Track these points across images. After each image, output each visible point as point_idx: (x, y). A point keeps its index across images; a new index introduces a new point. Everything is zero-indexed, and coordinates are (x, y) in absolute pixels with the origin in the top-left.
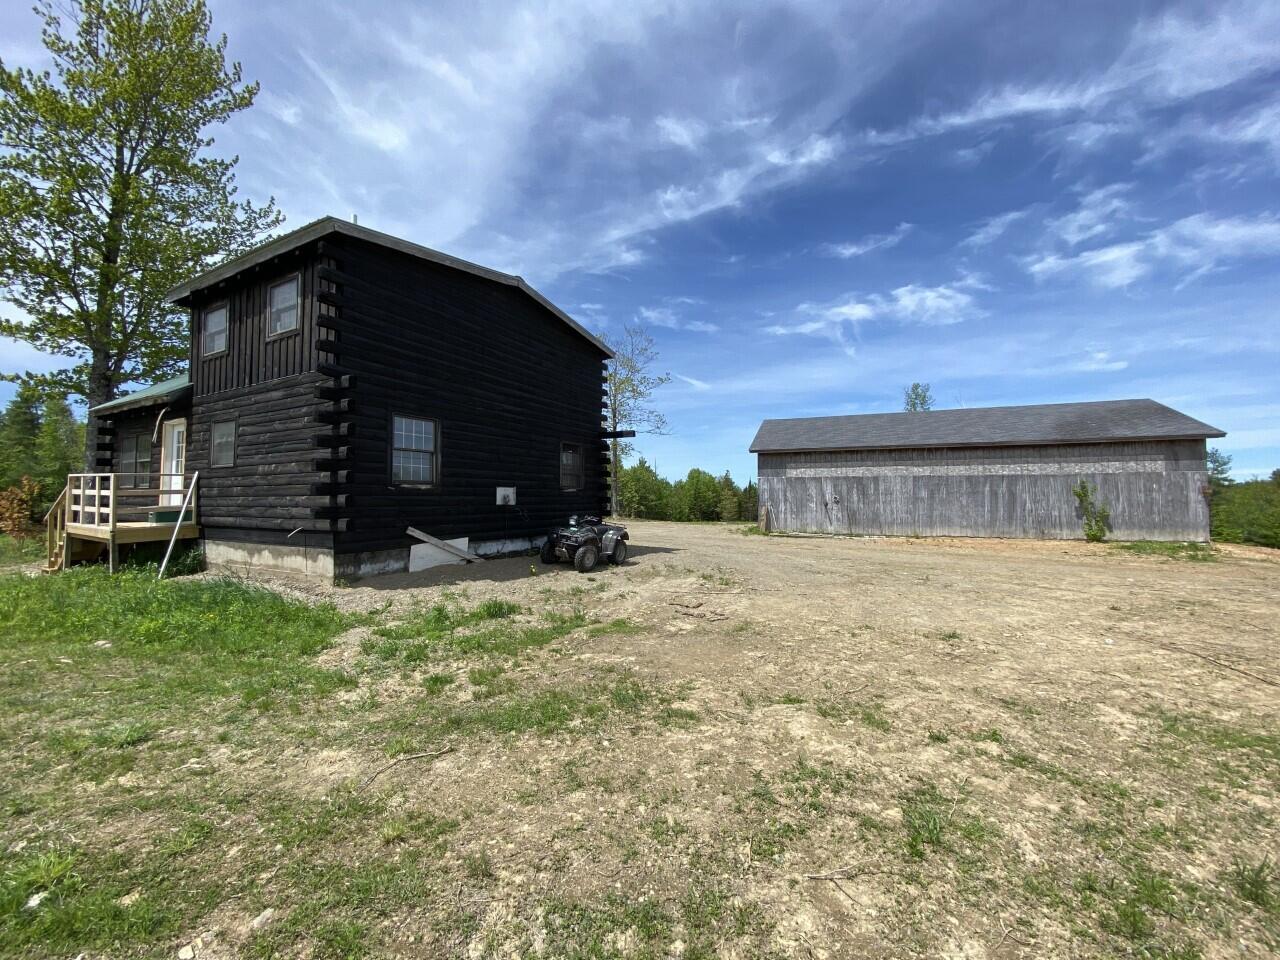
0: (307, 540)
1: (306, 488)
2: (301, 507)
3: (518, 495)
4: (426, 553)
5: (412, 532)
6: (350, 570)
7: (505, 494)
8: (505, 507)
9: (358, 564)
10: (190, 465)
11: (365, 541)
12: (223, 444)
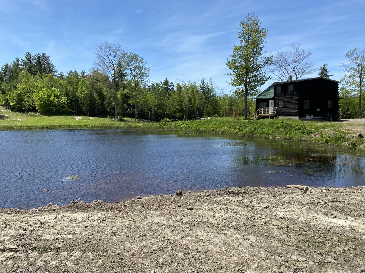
0: (295, 115)
1: (296, 109)
2: (295, 111)
3: (320, 110)
4: (308, 117)
5: (306, 114)
6: (300, 118)
7: (318, 110)
8: (318, 111)
9: (301, 118)
10: (275, 106)
11: (302, 115)
12: (281, 104)
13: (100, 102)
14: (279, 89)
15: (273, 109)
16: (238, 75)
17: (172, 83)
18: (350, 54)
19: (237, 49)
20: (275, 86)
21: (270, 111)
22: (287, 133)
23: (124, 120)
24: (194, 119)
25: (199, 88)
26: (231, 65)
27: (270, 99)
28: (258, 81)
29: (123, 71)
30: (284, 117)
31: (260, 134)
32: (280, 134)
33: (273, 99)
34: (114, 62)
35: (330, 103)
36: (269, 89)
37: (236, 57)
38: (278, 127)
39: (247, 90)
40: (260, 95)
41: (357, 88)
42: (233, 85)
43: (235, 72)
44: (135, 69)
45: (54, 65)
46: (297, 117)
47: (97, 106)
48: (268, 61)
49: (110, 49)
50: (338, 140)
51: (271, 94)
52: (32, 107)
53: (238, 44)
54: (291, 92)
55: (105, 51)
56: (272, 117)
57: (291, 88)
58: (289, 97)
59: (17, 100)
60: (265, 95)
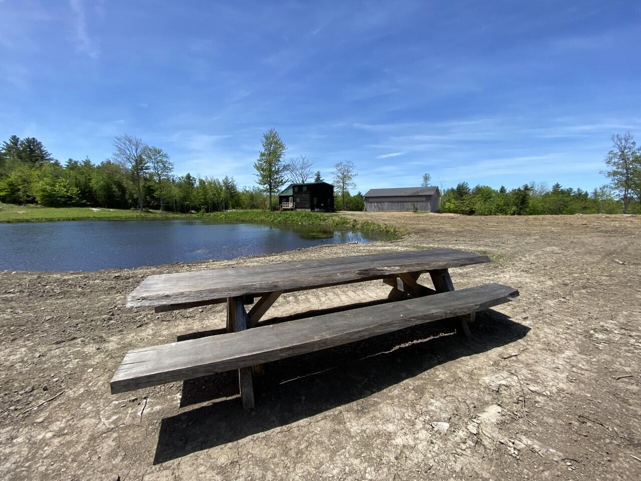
0: (308, 208)
2: (308, 205)
4: (316, 210)
5: (315, 208)
7: (322, 205)
10: (294, 202)
11: (312, 209)
12: (298, 200)
13: (120, 193)
14: (296, 189)
15: (292, 203)
16: (264, 177)
17: (194, 178)
18: (337, 166)
19: (262, 155)
20: (294, 187)
21: (291, 205)
22: (310, 220)
23: (150, 212)
24: (218, 211)
25: (222, 184)
26: (258, 168)
27: (290, 196)
28: (279, 183)
29: (145, 164)
30: (300, 210)
31: (292, 221)
32: (305, 221)
33: (292, 196)
34: (135, 155)
35: (329, 200)
36: (289, 188)
37: (261, 161)
38: (303, 216)
39: (271, 189)
40: (281, 193)
41: (341, 190)
42: (260, 184)
43: (261, 173)
44: (158, 162)
45: (49, 152)
46: (310, 210)
47: (117, 198)
48: (286, 168)
49: (130, 141)
50: (344, 223)
51: (290, 192)
52: (31, 198)
53: (263, 150)
54: (305, 191)
55: (125, 144)
56: (292, 210)
57: (305, 189)
58: (304, 195)
59: (9, 190)
60: (286, 192)
